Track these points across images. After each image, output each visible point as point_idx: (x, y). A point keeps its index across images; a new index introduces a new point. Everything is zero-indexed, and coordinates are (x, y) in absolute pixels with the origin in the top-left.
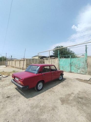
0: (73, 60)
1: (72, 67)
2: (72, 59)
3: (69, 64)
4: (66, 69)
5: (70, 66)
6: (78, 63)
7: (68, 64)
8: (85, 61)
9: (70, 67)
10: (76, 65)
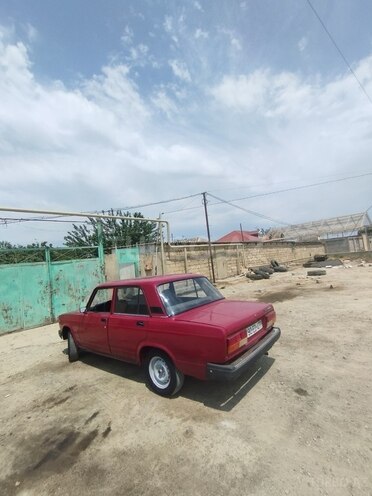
0: (62, 267)
1: (56, 297)
2: (56, 267)
3: (42, 288)
4: (30, 312)
5: (48, 297)
6: (79, 278)
7: (37, 290)
8: (99, 270)
9: (47, 302)
10: (72, 286)
